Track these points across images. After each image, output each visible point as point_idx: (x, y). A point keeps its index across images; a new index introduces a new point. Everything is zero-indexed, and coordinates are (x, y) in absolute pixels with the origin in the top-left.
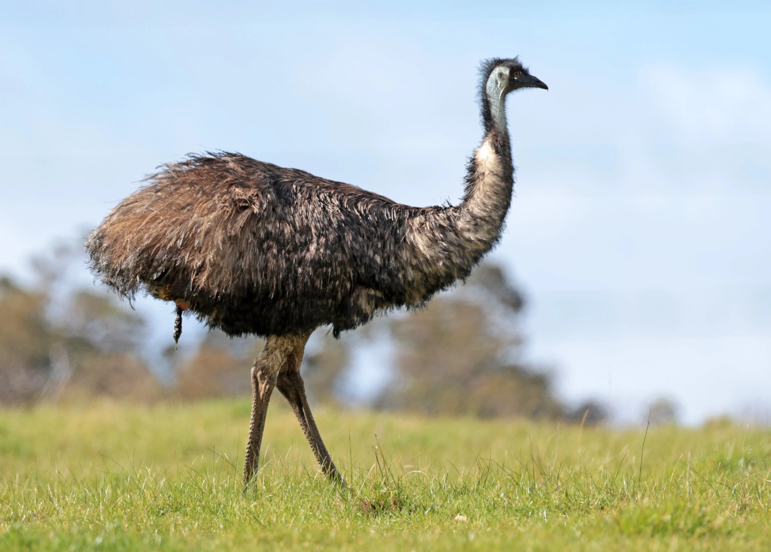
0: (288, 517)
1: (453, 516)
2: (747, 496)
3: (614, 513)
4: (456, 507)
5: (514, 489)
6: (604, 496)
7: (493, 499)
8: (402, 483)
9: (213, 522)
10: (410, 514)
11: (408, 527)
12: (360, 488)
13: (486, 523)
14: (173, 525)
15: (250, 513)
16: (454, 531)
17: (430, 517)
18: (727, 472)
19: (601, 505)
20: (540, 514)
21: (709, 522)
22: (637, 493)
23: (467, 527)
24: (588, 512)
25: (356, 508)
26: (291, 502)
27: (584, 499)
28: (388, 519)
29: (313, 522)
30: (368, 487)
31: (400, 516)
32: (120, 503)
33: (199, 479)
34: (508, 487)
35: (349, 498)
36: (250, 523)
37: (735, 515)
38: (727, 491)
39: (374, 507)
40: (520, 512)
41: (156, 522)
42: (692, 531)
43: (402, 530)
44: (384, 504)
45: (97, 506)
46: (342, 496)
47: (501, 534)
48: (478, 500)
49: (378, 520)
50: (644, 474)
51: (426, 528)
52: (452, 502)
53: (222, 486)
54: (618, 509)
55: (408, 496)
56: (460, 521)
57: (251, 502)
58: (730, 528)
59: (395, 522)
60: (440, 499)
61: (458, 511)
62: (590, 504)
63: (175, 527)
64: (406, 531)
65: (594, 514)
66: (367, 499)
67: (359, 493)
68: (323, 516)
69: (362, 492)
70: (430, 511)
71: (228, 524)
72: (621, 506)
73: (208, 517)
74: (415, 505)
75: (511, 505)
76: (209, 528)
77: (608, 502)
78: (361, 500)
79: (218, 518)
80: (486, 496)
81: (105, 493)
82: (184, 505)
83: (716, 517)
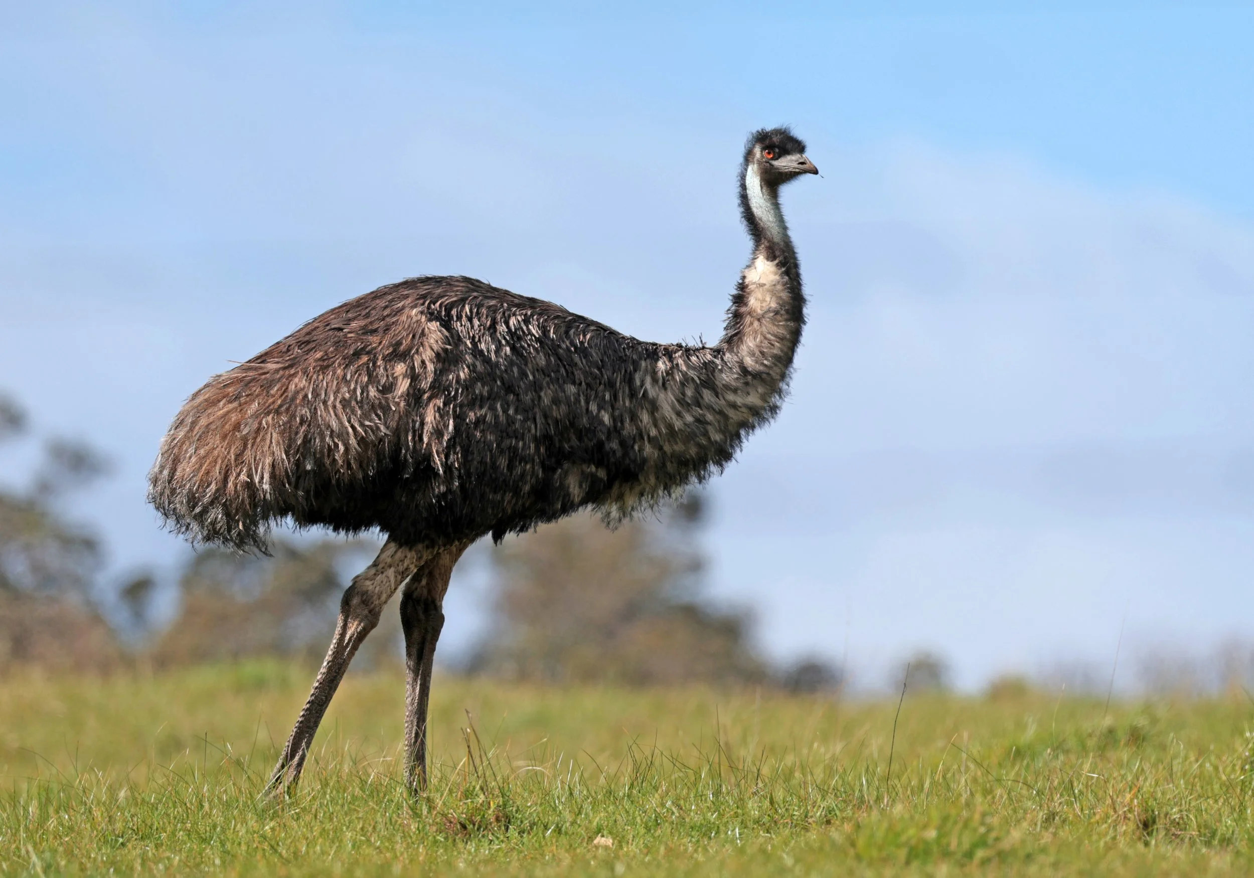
0: (325, 844)
1: (591, 839)
2: (1056, 799)
3: (847, 827)
4: (595, 824)
5: (688, 794)
6: (830, 801)
7: (655, 810)
8: (509, 787)
9: (204, 855)
10: (522, 837)
11: (518, 858)
12: (441, 796)
13: (643, 849)
14: (139, 861)
15: (265, 839)
16: (592, 863)
17: (554, 841)
18: (1025, 762)
19: (826, 816)
20: (729, 833)
21: (997, 839)
22: (883, 798)
23: (613, 855)
24: (807, 830)
25: (434, 828)
26: (331, 819)
27: (800, 807)
28: (486, 844)
29: (367, 851)
30: (454, 795)
31: (505, 839)
32: (52, 825)
33: (182, 786)
34: (678, 791)
35: (425, 812)
36: (264, 855)
37: (1038, 829)
38: (1024, 792)
39: (464, 827)
40: (698, 831)
41: (111, 857)
42: (969, 855)
43: (510, 862)
44: (480, 821)
45: (16, 833)
46: (412, 810)
47: (667, 865)
48: (631, 812)
49: (471, 847)
50: (895, 767)
51: (547, 858)
52: (589, 816)
53: (220, 799)
54: (853, 822)
55: (518, 807)
56: (602, 847)
57: (266, 822)
58: (1029, 849)
59: (498, 850)
60: (570, 812)
61: (599, 831)
62: (810, 814)
63: (143, 864)
64: (515, 864)
65: (815, 832)
66: (452, 814)
67: (439, 803)
68: (382, 842)
69: (444, 804)
70: (554, 831)
71: (228, 857)
72: (857, 819)
73: (195, 847)
74: (529, 822)
75: (683, 819)
76: (197, 865)
77: (838, 812)
78: (442, 815)
79: (212, 848)
80: (643, 806)
81: (28, 813)
82: (157, 829)
83: (1008, 832)
